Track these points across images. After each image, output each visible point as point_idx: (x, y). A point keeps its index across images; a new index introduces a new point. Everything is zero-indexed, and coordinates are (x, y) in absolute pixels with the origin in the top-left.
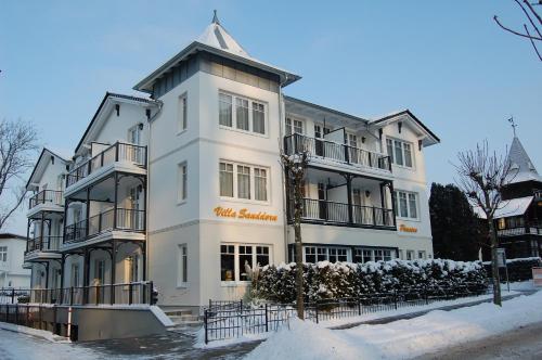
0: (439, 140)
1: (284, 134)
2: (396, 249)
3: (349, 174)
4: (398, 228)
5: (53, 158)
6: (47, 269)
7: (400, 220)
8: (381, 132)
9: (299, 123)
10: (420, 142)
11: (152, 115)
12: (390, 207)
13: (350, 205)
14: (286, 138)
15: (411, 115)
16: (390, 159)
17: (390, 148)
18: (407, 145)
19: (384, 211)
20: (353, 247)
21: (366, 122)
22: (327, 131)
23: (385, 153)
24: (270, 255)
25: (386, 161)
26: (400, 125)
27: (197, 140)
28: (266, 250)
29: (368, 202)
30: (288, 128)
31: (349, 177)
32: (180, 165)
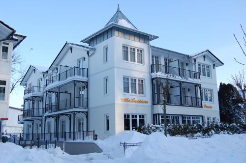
0: (223, 64)
1: (151, 64)
2: (202, 116)
3: (180, 82)
4: (203, 106)
5: (35, 70)
6: (33, 124)
7: (204, 102)
8: (195, 60)
9: (157, 58)
10: (214, 65)
11: (90, 54)
12: (199, 97)
13: (181, 96)
14: (152, 65)
15: (210, 52)
16: (199, 74)
17: (199, 68)
18: (208, 67)
19: (197, 98)
20: (182, 115)
21: (188, 56)
22: (170, 61)
23: (197, 71)
24: (145, 119)
25: (198, 75)
26: (204, 57)
27: (114, 67)
28: (143, 116)
29: (189, 94)
30: (153, 60)
31: (180, 83)
32: (104, 78)
